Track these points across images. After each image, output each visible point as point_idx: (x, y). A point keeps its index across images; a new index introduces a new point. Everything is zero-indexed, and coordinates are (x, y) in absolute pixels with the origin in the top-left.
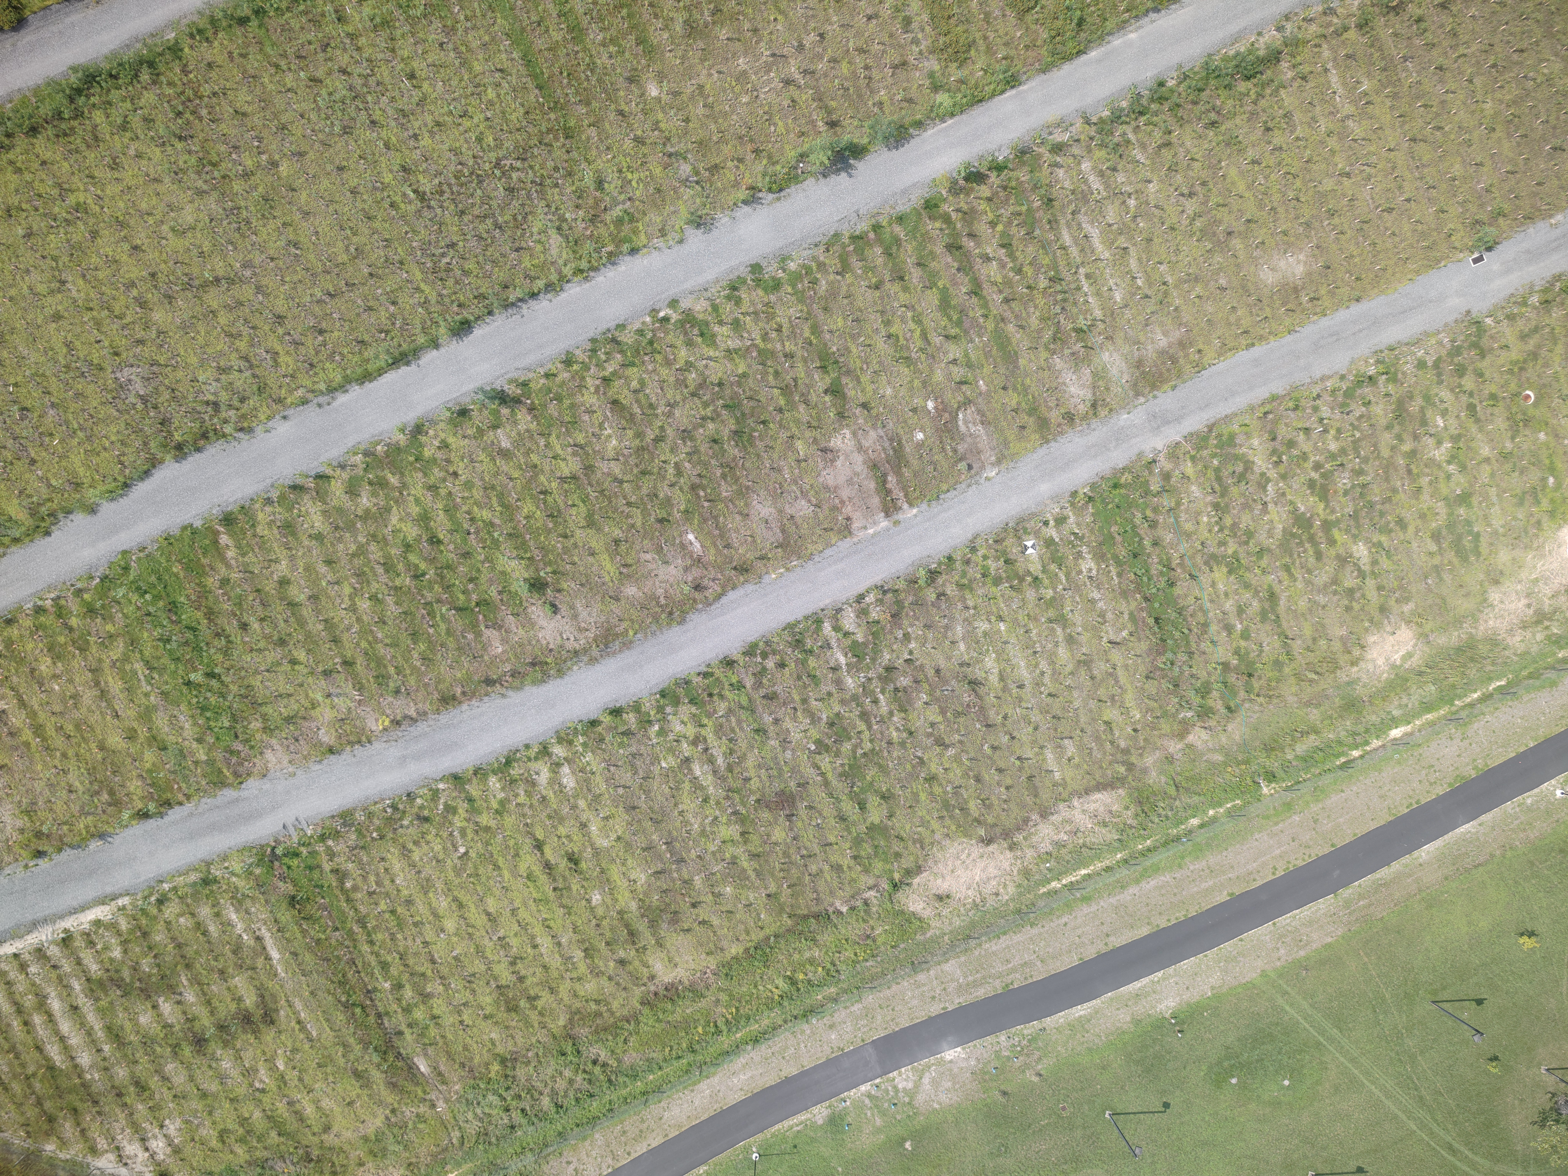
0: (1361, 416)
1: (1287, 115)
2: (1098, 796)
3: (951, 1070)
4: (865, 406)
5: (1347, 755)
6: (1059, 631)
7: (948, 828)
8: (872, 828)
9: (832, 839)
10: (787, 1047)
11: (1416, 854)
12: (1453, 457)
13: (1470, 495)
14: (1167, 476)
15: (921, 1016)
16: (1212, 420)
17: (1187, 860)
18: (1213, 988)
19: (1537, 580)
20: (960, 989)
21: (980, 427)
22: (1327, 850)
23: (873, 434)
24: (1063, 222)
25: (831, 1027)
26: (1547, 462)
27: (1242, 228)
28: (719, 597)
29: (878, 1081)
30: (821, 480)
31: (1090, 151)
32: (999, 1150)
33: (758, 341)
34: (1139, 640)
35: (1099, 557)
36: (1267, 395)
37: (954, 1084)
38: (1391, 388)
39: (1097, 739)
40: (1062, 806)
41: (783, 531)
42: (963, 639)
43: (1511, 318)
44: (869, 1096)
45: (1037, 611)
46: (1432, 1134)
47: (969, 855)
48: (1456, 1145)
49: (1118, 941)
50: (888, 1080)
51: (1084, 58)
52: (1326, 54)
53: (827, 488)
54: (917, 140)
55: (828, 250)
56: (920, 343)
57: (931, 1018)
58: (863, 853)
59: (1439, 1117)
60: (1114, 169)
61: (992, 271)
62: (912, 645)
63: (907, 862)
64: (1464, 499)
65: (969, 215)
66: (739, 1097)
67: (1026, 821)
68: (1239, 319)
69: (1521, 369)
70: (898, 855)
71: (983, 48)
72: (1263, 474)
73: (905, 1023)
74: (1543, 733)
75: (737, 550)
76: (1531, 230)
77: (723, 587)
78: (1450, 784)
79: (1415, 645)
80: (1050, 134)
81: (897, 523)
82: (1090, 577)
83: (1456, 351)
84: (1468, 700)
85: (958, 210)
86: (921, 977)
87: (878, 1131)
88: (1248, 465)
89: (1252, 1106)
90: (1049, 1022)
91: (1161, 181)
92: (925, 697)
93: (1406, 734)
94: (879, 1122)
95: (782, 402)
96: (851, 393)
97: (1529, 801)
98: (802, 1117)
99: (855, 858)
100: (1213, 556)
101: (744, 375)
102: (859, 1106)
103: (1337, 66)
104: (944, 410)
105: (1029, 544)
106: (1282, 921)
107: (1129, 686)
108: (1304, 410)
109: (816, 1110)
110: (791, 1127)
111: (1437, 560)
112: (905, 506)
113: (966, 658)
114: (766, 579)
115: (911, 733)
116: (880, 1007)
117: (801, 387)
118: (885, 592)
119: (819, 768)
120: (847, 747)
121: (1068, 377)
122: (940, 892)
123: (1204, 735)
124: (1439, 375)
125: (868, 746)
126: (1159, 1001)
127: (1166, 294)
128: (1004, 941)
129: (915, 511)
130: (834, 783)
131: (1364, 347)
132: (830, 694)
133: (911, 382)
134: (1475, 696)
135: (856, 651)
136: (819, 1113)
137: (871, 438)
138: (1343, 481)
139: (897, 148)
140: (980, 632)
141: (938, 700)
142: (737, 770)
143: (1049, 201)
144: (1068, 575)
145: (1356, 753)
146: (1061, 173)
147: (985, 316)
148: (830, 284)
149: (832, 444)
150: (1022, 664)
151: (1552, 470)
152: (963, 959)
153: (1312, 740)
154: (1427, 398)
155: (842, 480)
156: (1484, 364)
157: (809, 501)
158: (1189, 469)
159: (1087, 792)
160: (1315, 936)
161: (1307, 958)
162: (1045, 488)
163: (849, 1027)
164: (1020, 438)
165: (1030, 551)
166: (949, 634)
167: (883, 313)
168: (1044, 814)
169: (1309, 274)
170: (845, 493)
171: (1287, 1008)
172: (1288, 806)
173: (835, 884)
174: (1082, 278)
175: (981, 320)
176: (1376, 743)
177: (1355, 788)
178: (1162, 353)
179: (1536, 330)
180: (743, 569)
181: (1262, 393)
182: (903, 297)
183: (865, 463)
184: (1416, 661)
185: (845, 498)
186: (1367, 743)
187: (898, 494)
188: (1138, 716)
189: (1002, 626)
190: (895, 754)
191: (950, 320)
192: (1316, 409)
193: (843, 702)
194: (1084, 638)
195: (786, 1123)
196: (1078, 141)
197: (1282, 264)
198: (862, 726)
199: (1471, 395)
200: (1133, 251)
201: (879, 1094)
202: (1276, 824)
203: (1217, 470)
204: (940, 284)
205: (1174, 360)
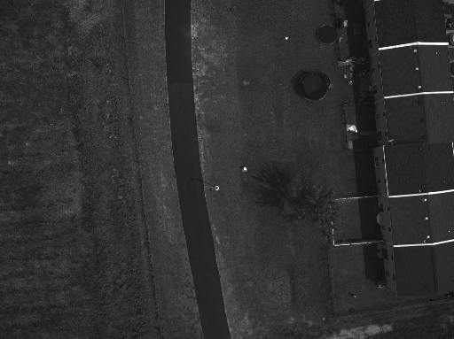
29: (195, 88)
66: (174, 187)
110: (205, 157)
136: (202, 135)
195: (202, 160)
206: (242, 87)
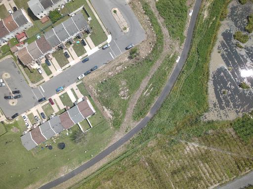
29: (74, 170)
66: (96, 164)
126: (31, 187)
195: (88, 161)
206: (70, 160)
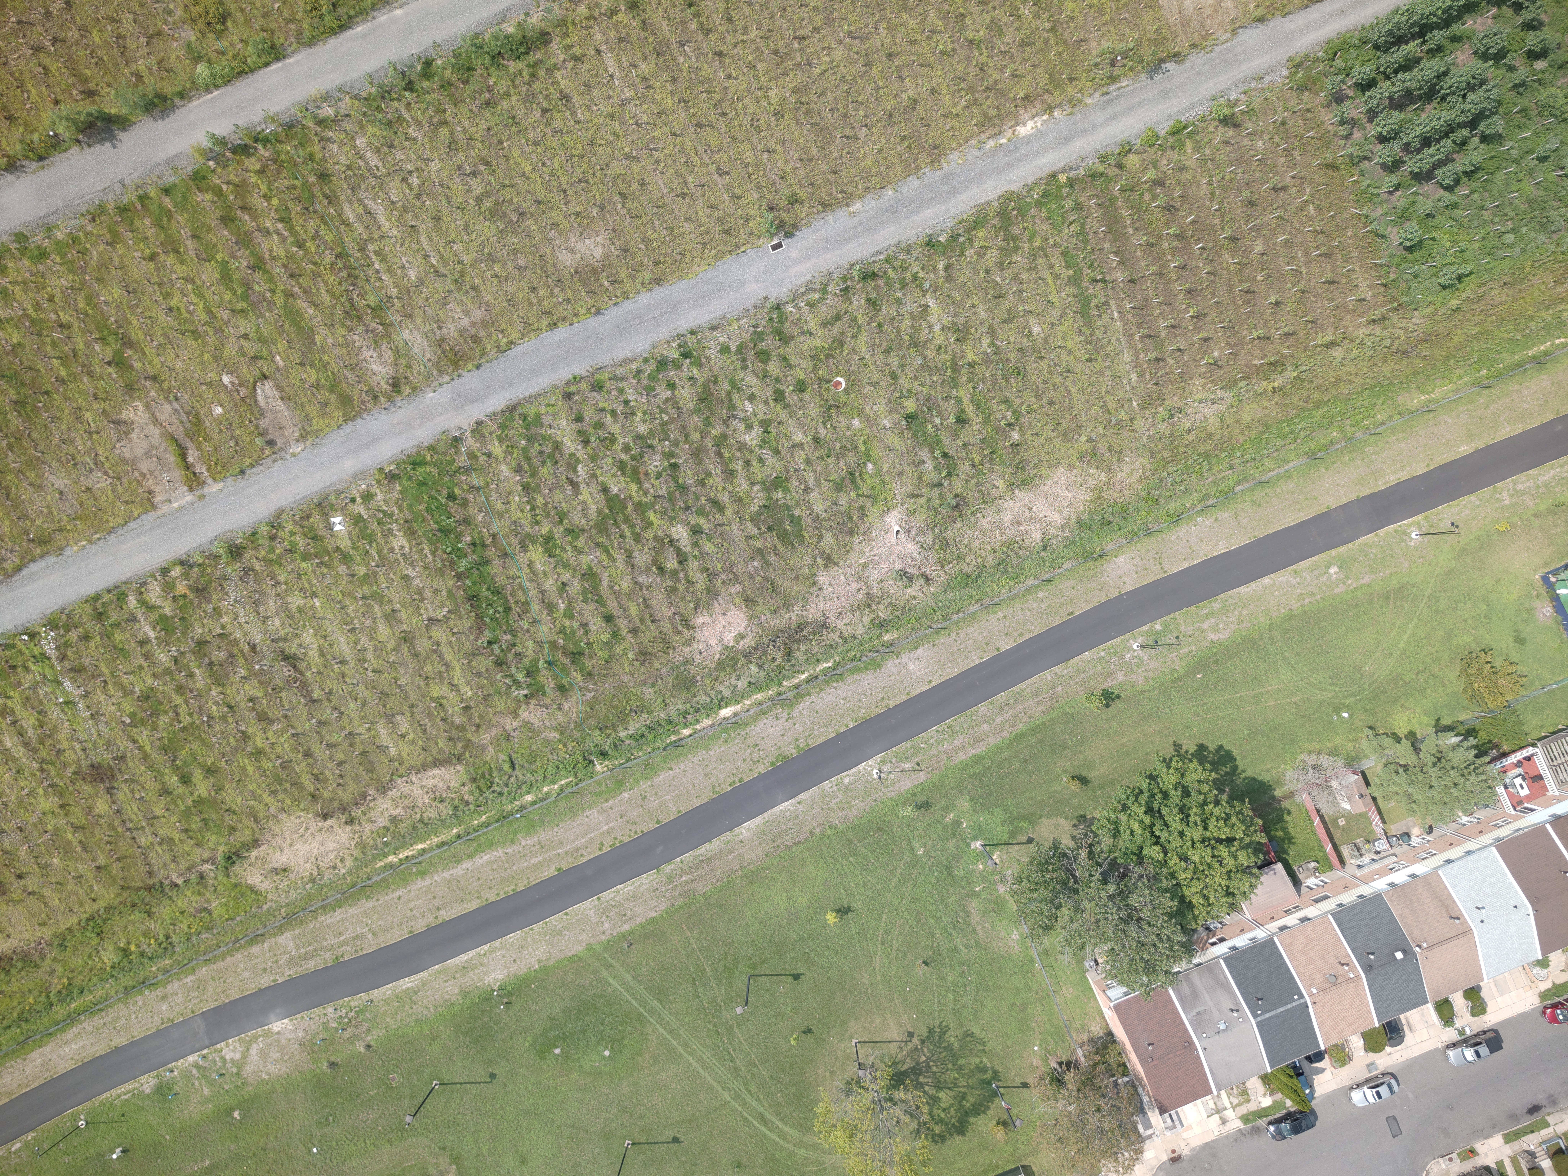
0: (667, 400)
1: (565, 98)
2: (436, 772)
3: (278, 1041)
4: (155, 378)
5: (678, 733)
6: (377, 608)
7: (283, 802)
8: (199, 802)
9: (158, 812)
10: (118, 1018)
11: (736, 831)
12: (764, 441)
13: (787, 479)
14: (472, 456)
15: (251, 987)
16: (515, 400)
17: (519, 836)
18: (539, 961)
19: (865, 565)
20: (292, 962)
21: (280, 402)
22: (652, 826)
23: (167, 407)
24: (342, 197)
25: (164, 998)
26: (863, 448)
27: (533, 210)
28: (19, 569)
30: (117, 452)
31: (362, 128)
32: (327, 1119)
33: (30, 311)
34: (461, 618)
35: (411, 533)
36: (570, 377)
37: (283, 1055)
38: (695, 372)
39: (429, 715)
40: (399, 781)
41: (81, 504)
42: (277, 614)
43: (811, 305)
44: (196, 1065)
45: (351, 588)
46: (745, 1104)
47: (307, 829)
48: (768, 1116)
49: (446, 915)
50: (216, 1051)
51: (350, 33)
52: (598, 37)
53: (124, 461)
54: (182, 110)
55: (94, 220)
56: (204, 316)
57: (260, 990)
58: (193, 826)
59: (753, 1087)
60: (391, 146)
61: (271, 246)
62: (225, 619)
63: (243, 836)
64: (778, 483)
65: (241, 188)
67: (364, 796)
68: (540, 301)
69: (828, 356)
70: (233, 829)
71: (241, 19)
72: (572, 455)
73: (235, 995)
74: (863, 714)
75: (33, 521)
76: (830, 218)
77: (22, 558)
78: (772, 763)
79: (746, 627)
80: (318, 107)
81: (203, 497)
82: (403, 554)
83: (758, 337)
84: (796, 681)
85: (228, 183)
86: (256, 949)
87: (205, 1100)
88: (557, 446)
89: (574, 1076)
90: (376, 994)
91: (442, 160)
92: (243, 672)
93: (735, 715)
94: (206, 1091)
95: (63, 373)
96: (138, 365)
97: (846, 781)
98: (129, 1086)
99: (186, 831)
100: (528, 536)
101: (19, 344)
102: (187, 1075)
103: (610, 49)
104: (241, 385)
105: (336, 520)
106: (606, 895)
107: (455, 663)
108: (609, 392)
109: (143, 1079)
111: (759, 544)
112: (210, 481)
113: (282, 633)
114: (68, 552)
115: (230, 707)
116: (213, 979)
117: (82, 358)
118: (191, 566)
119: (135, 742)
120: (163, 721)
121: (369, 354)
122: (278, 865)
123: (541, 713)
124: (744, 360)
125: (186, 720)
126: (486, 973)
127: (462, 274)
128: (339, 914)
129: (220, 485)
130: (154, 756)
131: (665, 331)
132: (141, 668)
133: (201, 355)
134: (803, 677)
135: (164, 624)
137: (165, 411)
138: (655, 463)
139: (163, 119)
140: (293, 608)
141: (256, 674)
142: (49, 742)
143: (324, 177)
144: (379, 552)
145: (686, 732)
146: (335, 147)
147: (273, 291)
148: (101, 254)
149: (124, 416)
150: (342, 640)
151: (868, 456)
152: (297, 932)
153: (646, 719)
154: (733, 383)
155: (139, 452)
156: (788, 350)
157: (106, 473)
158: (497, 449)
159: (424, 767)
160: (638, 910)
161: (631, 932)
162: (349, 466)
163: (179, 999)
164: (323, 414)
165: (338, 528)
166: (261, 609)
167: (160, 285)
168: (383, 790)
169: (606, 257)
170: (144, 466)
171: (611, 980)
172: (620, 783)
173: (168, 857)
174: (371, 254)
175: (268, 295)
176: (706, 722)
177: (682, 766)
178: (462, 332)
179: (838, 317)
180: (43, 541)
181: (564, 374)
182: (180, 270)
183: (162, 435)
184: (747, 643)
185: (145, 471)
186: (698, 721)
187: (200, 469)
188: (470, 693)
189: (317, 602)
190: (217, 728)
191: (235, 293)
192: (621, 391)
193: (154, 675)
194: (403, 615)
196: (348, 116)
197: (580, 247)
198: (178, 700)
199: (778, 380)
200: (422, 229)
201: (206, 1064)
202: (607, 801)
203: (525, 450)
204: (219, 257)
205: (476, 339)
